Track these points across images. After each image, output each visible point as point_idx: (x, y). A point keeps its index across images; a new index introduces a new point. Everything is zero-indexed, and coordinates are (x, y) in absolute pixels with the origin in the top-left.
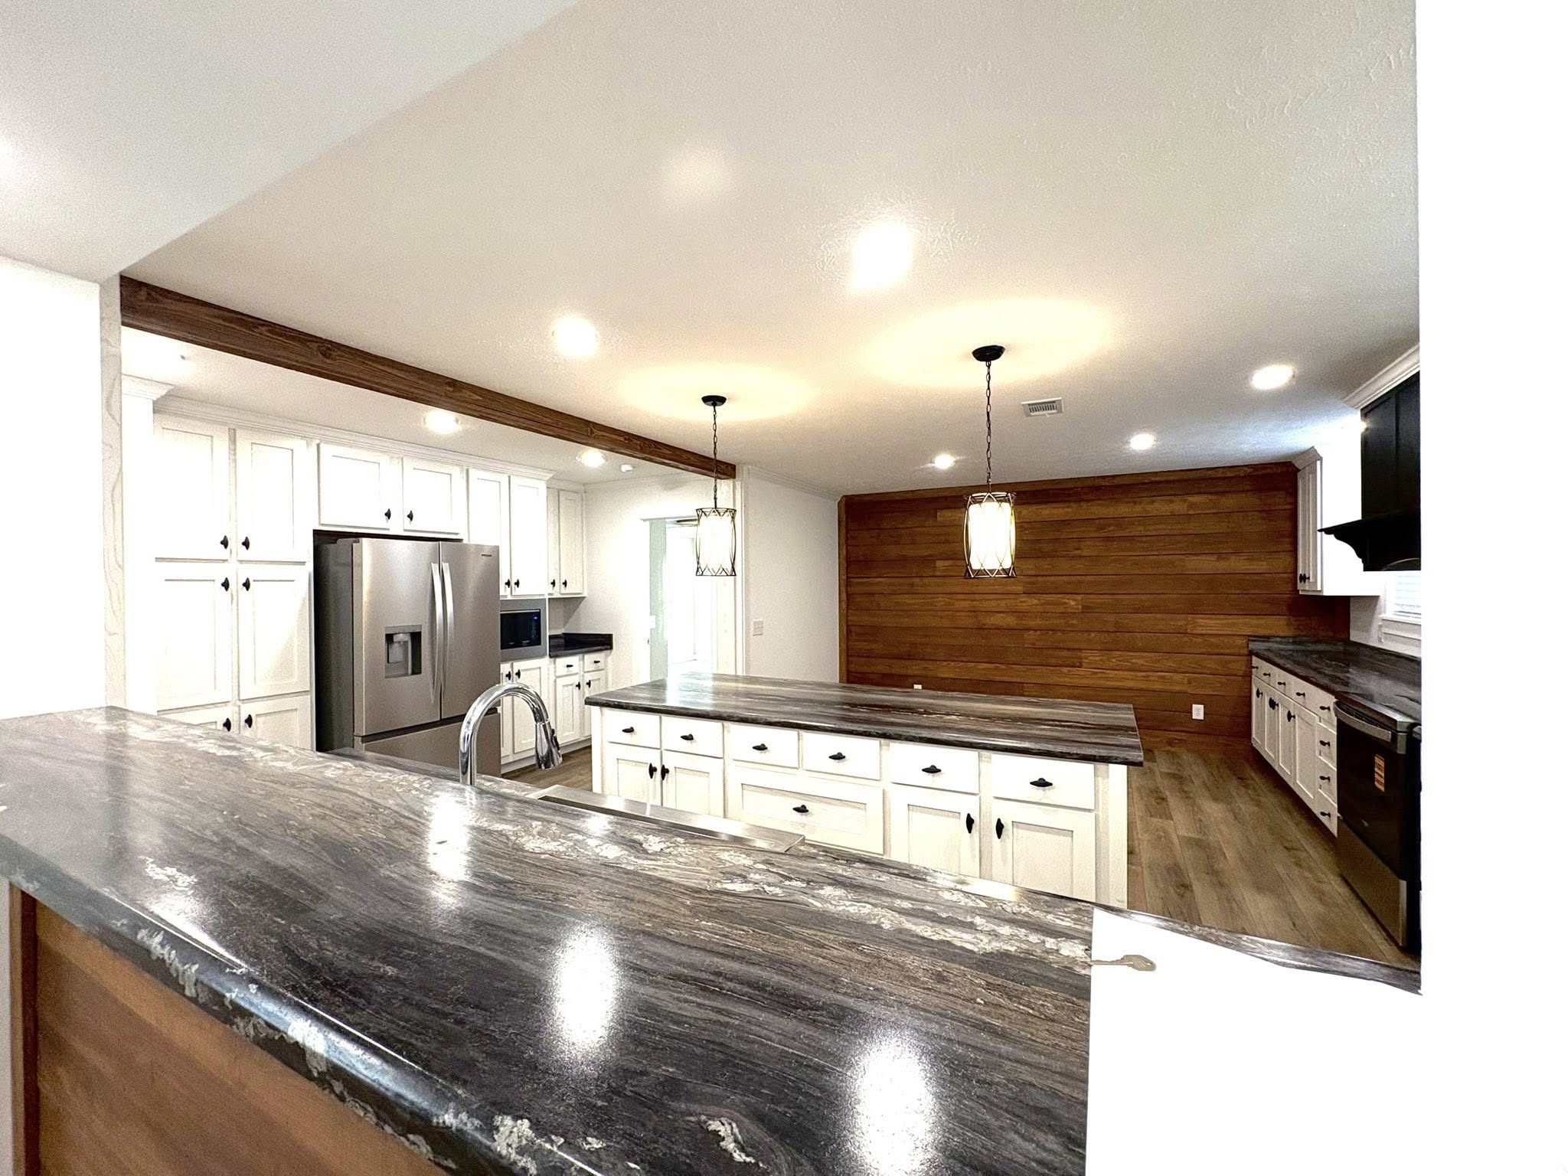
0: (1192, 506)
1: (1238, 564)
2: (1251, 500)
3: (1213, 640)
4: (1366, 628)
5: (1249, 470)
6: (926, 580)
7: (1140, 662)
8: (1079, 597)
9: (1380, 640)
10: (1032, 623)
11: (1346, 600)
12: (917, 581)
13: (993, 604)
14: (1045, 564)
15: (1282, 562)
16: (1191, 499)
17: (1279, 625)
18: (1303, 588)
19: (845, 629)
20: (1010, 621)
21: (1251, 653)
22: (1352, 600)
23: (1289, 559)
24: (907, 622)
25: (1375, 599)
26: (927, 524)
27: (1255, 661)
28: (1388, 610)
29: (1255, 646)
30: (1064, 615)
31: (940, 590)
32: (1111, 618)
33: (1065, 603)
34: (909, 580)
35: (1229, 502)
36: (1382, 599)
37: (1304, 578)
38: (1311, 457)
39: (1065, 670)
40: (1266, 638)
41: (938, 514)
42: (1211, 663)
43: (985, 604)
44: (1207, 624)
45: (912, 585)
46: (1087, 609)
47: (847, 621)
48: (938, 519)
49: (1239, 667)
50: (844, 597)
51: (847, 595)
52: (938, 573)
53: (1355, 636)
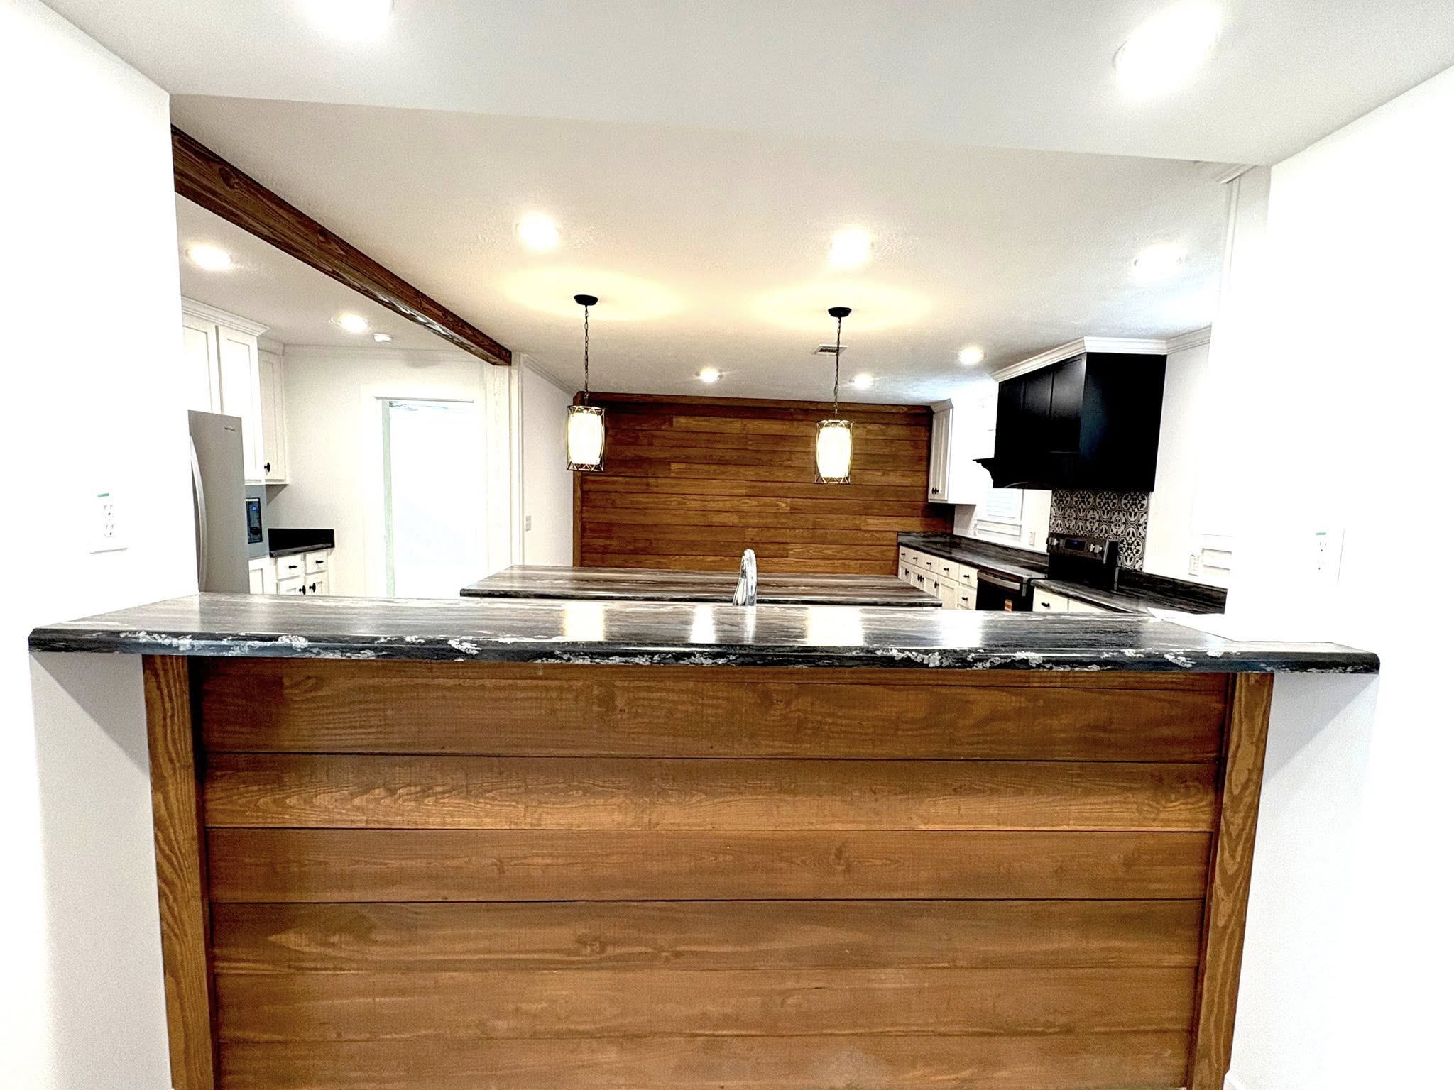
0: (869, 432)
1: (894, 479)
2: (903, 432)
3: (877, 535)
4: (966, 526)
5: (906, 409)
6: (660, 481)
7: (830, 552)
8: (789, 500)
9: (975, 534)
10: (752, 522)
11: (953, 507)
12: (652, 481)
13: (721, 504)
14: (763, 472)
15: (920, 479)
16: (870, 427)
17: (915, 524)
18: (932, 498)
19: (579, 525)
20: (734, 519)
21: (899, 544)
22: (957, 510)
23: (924, 478)
24: (640, 519)
25: (975, 506)
26: (663, 427)
27: (902, 550)
28: (978, 514)
29: (902, 539)
30: (776, 515)
31: (676, 489)
32: (811, 517)
33: (777, 505)
34: (645, 480)
35: (893, 431)
36: (977, 508)
37: (935, 491)
38: (946, 406)
39: (776, 560)
40: (908, 533)
41: (674, 420)
42: (875, 552)
43: (712, 504)
44: (874, 523)
45: (648, 485)
46: (794, 510)
47: (582, 518)
48: (674, 424)
49: (892, 555)
50: (579, 494)
51: (582, 492)
52: (673, 475)
53: (957, 531)
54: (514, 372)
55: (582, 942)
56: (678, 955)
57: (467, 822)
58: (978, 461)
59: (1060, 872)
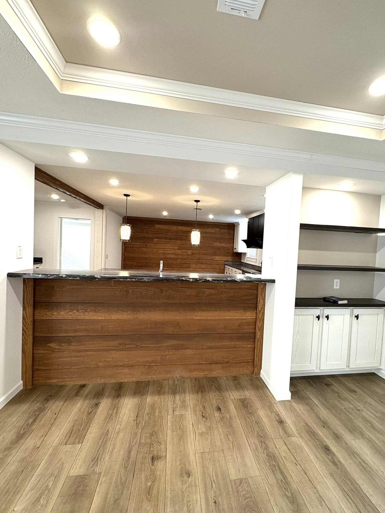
0: (216, 231)
1: (223, 245)
2: (226, 231)
3: (218, 262)
4: (244, 259)
5: (227, 224)
6: (151, 244)
7: (204, 267)
8: (191, 251)
9: (246, 261)
10: (180, 257)
11: (241, 253)
12: (148, 244)
13: (170, 252)
14: (183, 242)
15: (231, 245)
16: (216, 229)
17: (230, 258)
18: (235, 251)
19: (124, 257)
20: (174, 256)
21: (225, 264)
22: (242, 254)
24: (144, 256)
25: (246, 253)
26: (152, 228)
27: (226, 266)
28: (248, 256)
29: (226, 263)
30: (187, 255)
31: (155, 247)
32: (198, 256)
33: (188, 252)
34: (145, 244)
35: (223, 231)
36: (247, 254)
37: (235, 249)
38: (238, 224)
39: (187, 269)
40: (228, 261)
41: (155, 225)
42: (217, 267)
43: (168, 252)
44: (217, 258)
45: (146, 245)
46: (192, 254)
47: (124, 255)
48: (155, 227)
49: (222, 268)
50: (124, 248)
51: (125, 247)
52: (154, 242)
53: (242, 261)
54: (104, 211)
55: (120, 344)
56: (142, 347)
57: (95, 318)
58: (242, 240)
59: (225, 328)
